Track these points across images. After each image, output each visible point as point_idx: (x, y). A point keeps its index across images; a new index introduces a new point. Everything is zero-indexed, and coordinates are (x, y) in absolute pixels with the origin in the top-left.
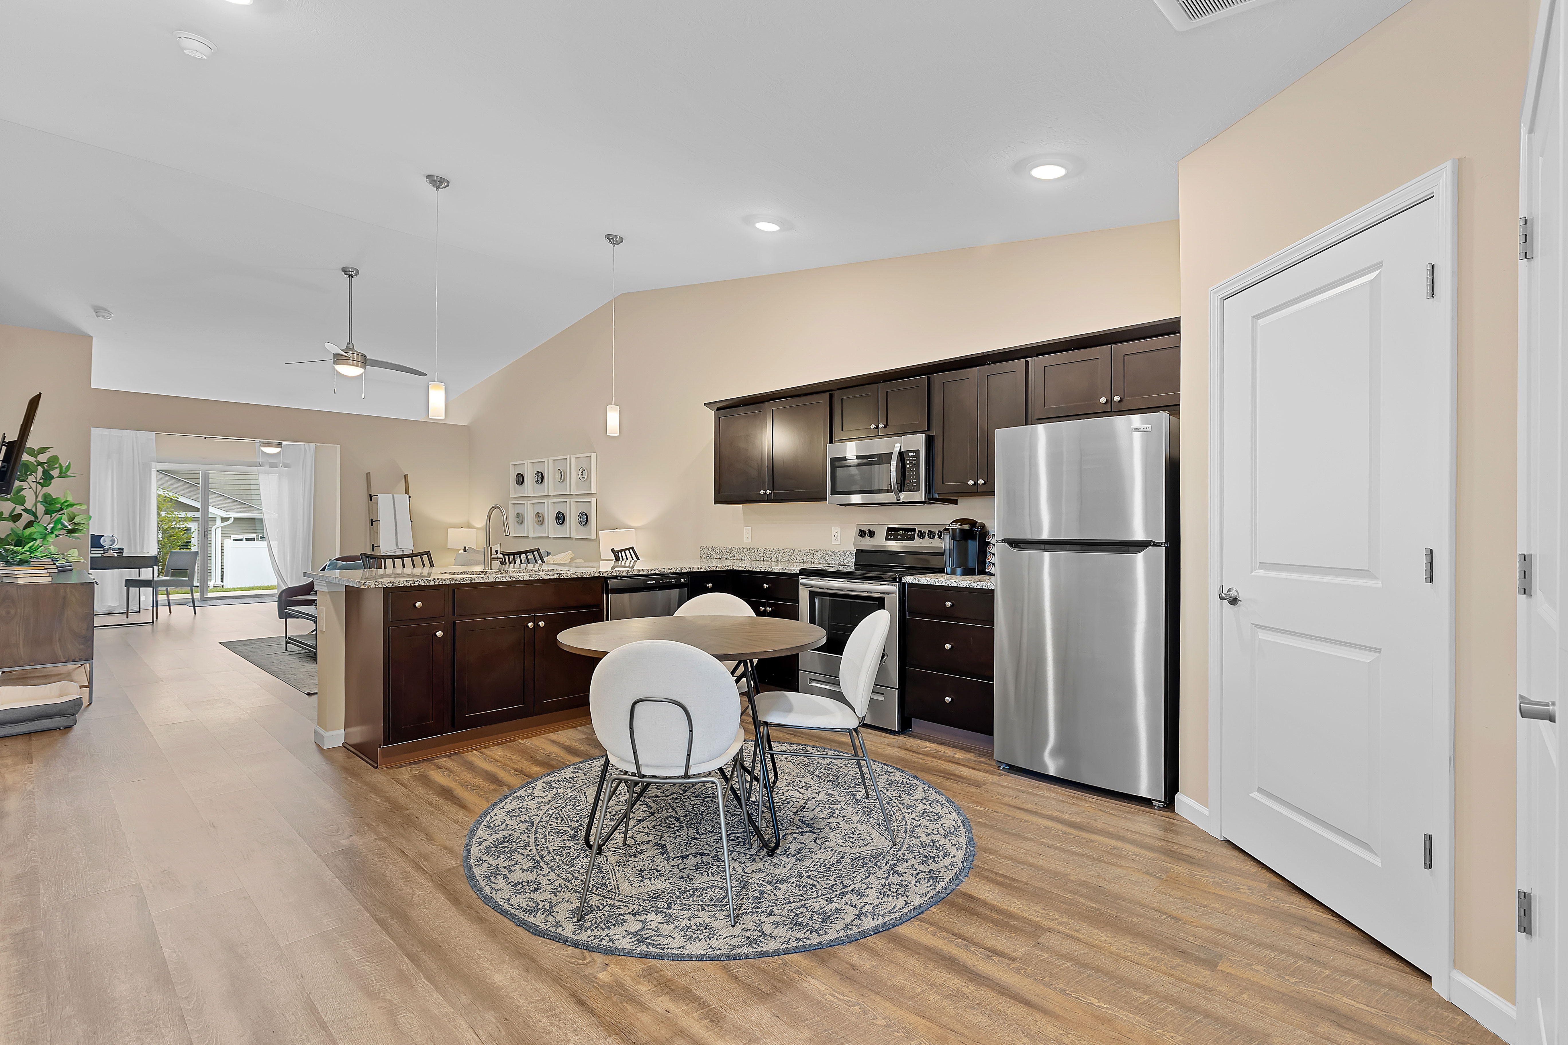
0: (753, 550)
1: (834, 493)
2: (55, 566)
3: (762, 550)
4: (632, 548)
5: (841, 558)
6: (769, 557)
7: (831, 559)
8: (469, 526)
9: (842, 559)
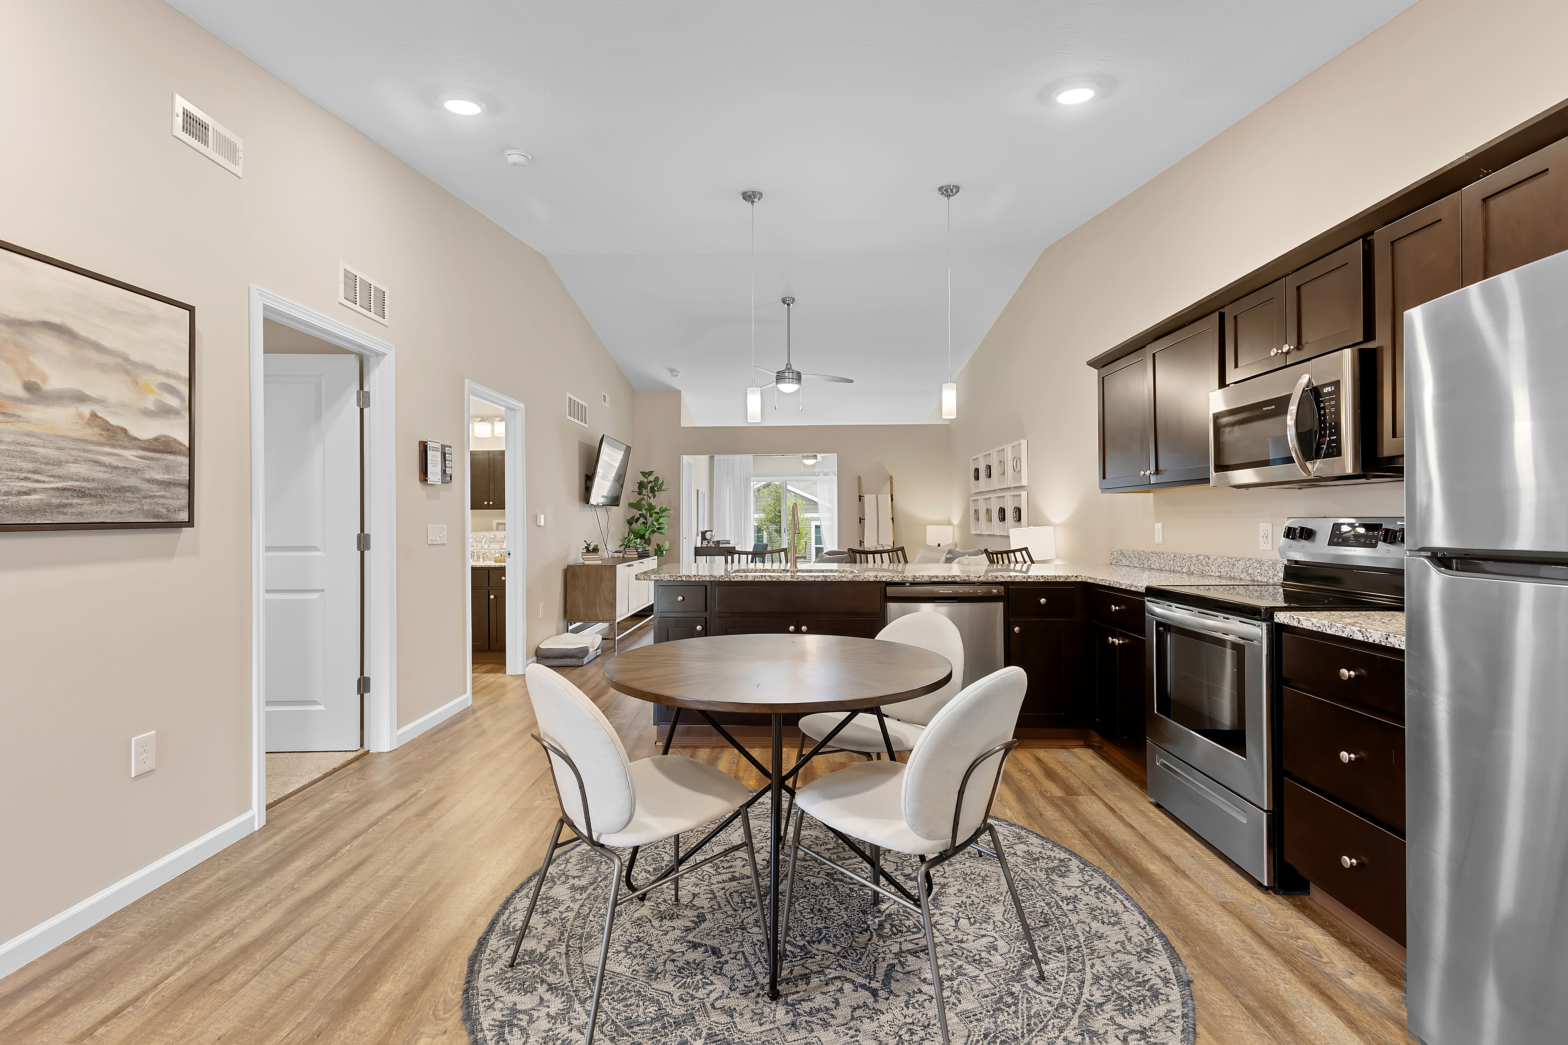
0: (1162, 556)
1: (1220, 468)
2: (636, 553)
3: (1172, 556)
4: (1026, 549)
5: (1270, 572)
6: (1180, 567)
7: (1256, 574)
8: (949, 523)
9: (1272, 575)
